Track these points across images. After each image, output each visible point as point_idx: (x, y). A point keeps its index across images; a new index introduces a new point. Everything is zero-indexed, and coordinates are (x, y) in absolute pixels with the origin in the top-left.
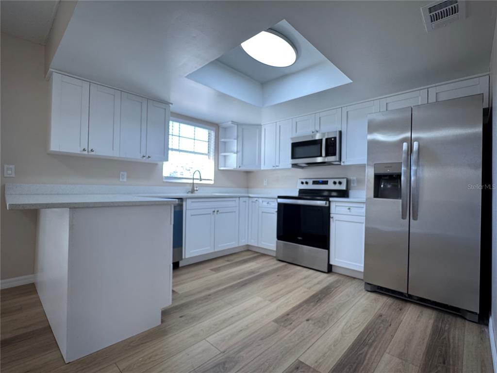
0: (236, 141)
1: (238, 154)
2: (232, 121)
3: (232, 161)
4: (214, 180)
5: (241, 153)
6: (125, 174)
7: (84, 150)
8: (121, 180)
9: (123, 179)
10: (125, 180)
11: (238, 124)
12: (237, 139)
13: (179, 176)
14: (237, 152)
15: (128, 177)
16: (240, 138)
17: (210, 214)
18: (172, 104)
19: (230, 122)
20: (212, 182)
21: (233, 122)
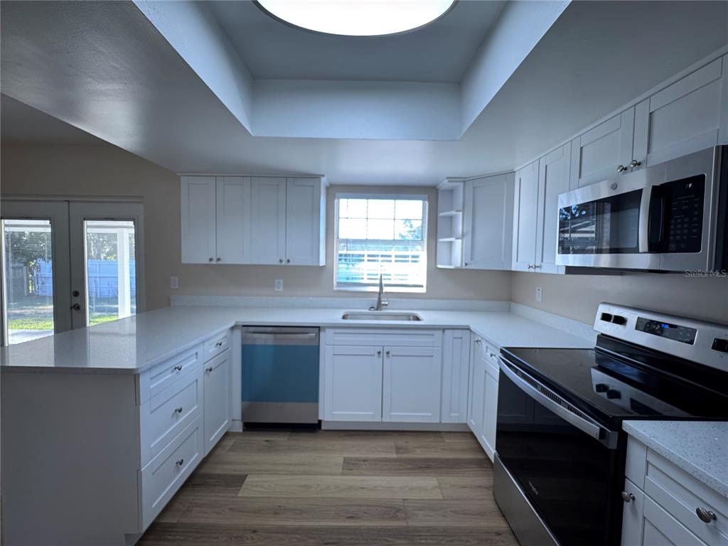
0: (461, 213)
1: (465, 239)
2: (448, 178)
3: (456, 254)
4: (427, 287)
5: (469, 236)
6: (281, 281)
7: (211, 260)
8: (276, 289)
9: (278, 288)
10: (281, 289)
11: (464, 180)
12: (463, 210)
13: (365, 281)
14: (463, 235)
15: (285, 286)
16: (469, 208)
17: (373, 355)
18: (323, 176)
19: (446, 181)
20: (423, 290)
21: (450, 179)
